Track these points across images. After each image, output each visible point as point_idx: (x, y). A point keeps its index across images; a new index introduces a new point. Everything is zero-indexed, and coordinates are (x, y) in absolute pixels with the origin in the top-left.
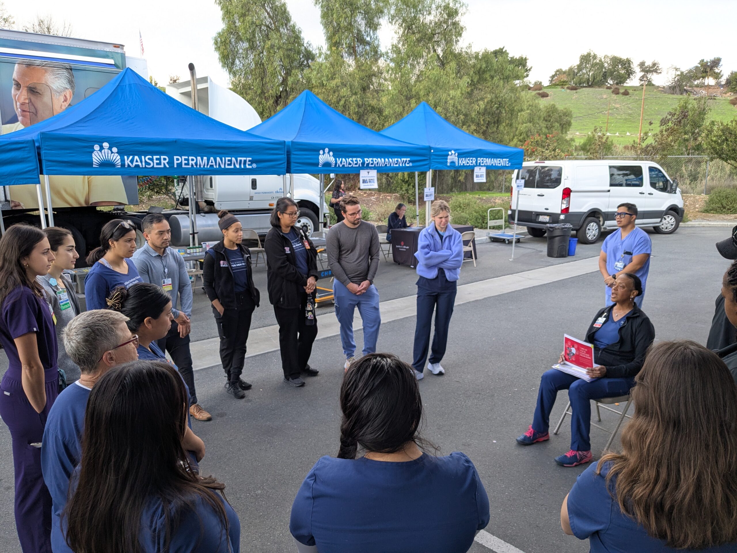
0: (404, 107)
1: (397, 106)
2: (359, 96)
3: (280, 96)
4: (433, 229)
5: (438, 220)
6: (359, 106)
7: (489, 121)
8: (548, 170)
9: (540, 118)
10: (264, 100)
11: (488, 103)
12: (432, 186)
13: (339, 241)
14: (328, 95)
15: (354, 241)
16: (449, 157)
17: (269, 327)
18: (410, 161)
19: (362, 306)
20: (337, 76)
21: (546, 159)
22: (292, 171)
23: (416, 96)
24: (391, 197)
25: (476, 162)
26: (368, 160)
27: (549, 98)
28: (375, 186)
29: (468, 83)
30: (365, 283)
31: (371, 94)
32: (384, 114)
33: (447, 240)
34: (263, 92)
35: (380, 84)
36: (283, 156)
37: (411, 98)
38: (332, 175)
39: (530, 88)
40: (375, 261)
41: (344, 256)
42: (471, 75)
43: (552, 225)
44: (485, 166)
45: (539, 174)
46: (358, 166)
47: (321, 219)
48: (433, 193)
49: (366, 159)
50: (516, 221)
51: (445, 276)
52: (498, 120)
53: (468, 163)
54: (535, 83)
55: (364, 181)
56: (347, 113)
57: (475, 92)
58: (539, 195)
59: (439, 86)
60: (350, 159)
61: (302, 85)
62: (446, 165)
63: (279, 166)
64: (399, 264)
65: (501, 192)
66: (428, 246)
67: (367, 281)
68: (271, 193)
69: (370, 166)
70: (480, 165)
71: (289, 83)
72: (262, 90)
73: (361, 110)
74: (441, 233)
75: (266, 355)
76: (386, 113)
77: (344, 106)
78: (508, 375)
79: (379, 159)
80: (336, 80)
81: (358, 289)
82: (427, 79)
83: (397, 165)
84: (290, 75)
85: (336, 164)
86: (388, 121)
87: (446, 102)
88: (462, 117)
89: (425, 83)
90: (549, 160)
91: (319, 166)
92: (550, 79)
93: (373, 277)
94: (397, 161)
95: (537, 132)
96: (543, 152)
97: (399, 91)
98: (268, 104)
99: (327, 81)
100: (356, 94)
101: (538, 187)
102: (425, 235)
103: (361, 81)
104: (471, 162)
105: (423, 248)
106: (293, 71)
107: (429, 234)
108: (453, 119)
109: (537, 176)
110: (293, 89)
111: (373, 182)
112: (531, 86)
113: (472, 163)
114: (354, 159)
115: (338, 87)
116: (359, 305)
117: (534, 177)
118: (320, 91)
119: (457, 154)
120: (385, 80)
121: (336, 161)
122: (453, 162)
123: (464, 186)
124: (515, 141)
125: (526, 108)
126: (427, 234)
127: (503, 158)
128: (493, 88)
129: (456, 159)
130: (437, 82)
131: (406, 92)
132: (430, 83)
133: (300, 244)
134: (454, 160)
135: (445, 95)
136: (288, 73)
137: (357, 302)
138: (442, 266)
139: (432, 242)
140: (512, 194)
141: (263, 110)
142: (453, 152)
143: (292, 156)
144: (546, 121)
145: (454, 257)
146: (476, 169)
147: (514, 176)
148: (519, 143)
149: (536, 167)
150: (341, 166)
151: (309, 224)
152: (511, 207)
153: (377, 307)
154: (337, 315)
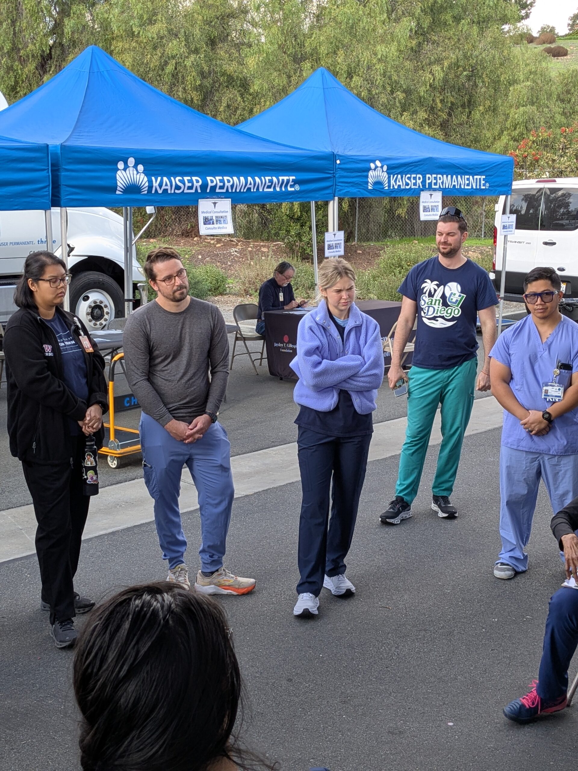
0: (289, 77)
1: (275, 74)
2: (202, 56)
3: (50, 56)
4: (325, 315)
5: (332, 295)
6: (203, 75)
7: (452, 103)
8: (563, 195)
9: (550, 96)
10: (17, 63)
11: (450, 67)
12: (339, 229)
13: (148, 339)
14: (143, 54)
15: (177, 338)
16: (371, 173)
17: (19, 509)
18: (295, 182)
19: (195, 464)
20: (159, 17)
21: (561, 174)
22: (62, 203)
23: (312, 55)
24: (268, 247)
25: (424, 182)
26: (214, 180)
27: (568, 57)
28: (229, 228)
29: (411, 30)
30: (201, 421)
31: (226, 52)
32: (251, 91)
33: (353, 335)
34: (15, 49)
35: (243, 32)
36: (44, 173)
37: (303, 58)
38: (150, 209)
39: (531, 40)
40: (220, 375)
41: (160, 367)
42: (417, 15)
43: (570, 301)
44: (439, 189)
45: (546, 203)
46: (193, 191)
47: (128, 294)
48: (342, 242)
49: (209, 178)
50: (502, 294)
51: (352, 405)
52: (469, 102)
53: (407, 184)
54: (543, 29)
55: (207, 221)
56: (180, 89)
57: (427, 47)
58: (546, 243)
59: (355, 36)
60: (178, 178)
61: (92, 34)
62: (367, 189)
63: (35, 193)
64: (281, 379)
65: (478, 236)
66: (317, 350)
67: (205, 416)
68: (28, 243)
69: (218, 190)
70: (430, 188)
71: (66, 31)
72: (14, 44)
73: (207, 83)
74: (340, 321)
75: (11, 565)
76: (256, 88)
77: (174, 75)
78: (480, 591)
79: (235, 178)
80: (158, 26)
81: (189, 432)
82: (333, 24)
83: (271, 190)
84: (69, 15)
85: (150, 187)
86: (259, 103)
87: (369, 68)
88: (400, 95)
89: (329, 31)
90: (567, 176)
91: (118, 192)
92: (571, 22)
93: (217, 407)
94: (271, 181)
95: (546, 122)
96: (554, 161)
97: (279, 46)
98: (26, 70)
99: (140, 26)
100: (196, 51)
101: (544, 228)
102: (311, 329)
103: (207, 27)
104: (413, 181)
105: (309, 353)
106: (74, 8)
107: (317, 324)
108: (383, 99)
109: (542, 207)
110: (74, 42)
111: (225, 222)
112: (535, 34)
113: (415, 184)
114: (186, 179)
115: (162, 38)
116: (189, 462)
117: (537, 209)
118: (127, 46)
119: (385, 168)
120: (254, 24)
121: (150, 182)
122: (378, 183)
123: (408, 227)
124: (505, 139)
125: (522, 78)
126: (314, 325)
127: (473, 175)
128: (459, 40)
129: (384, 177)
130: (352, 29)
131: (294, 47)
132: (338, 31)
133: (73, 342)
134: (381, 179)
135: (367, 54)
136: (65, 12)
137: (187, 457)
138: (346, 386)
139: (325, 341)
140: (495, 242)
141: (16, 82)
142: (378, 163)
143: (63, 174)
144: (563, 101)
145: (368, 370)
146: (424, 197)
147: (499, 207)
148: (511, 143)
149: (541, 189)
150: (160, 192)
151: (106, 302)
152: (494, 265)
153: (225, 465)
154: (148, 483)
